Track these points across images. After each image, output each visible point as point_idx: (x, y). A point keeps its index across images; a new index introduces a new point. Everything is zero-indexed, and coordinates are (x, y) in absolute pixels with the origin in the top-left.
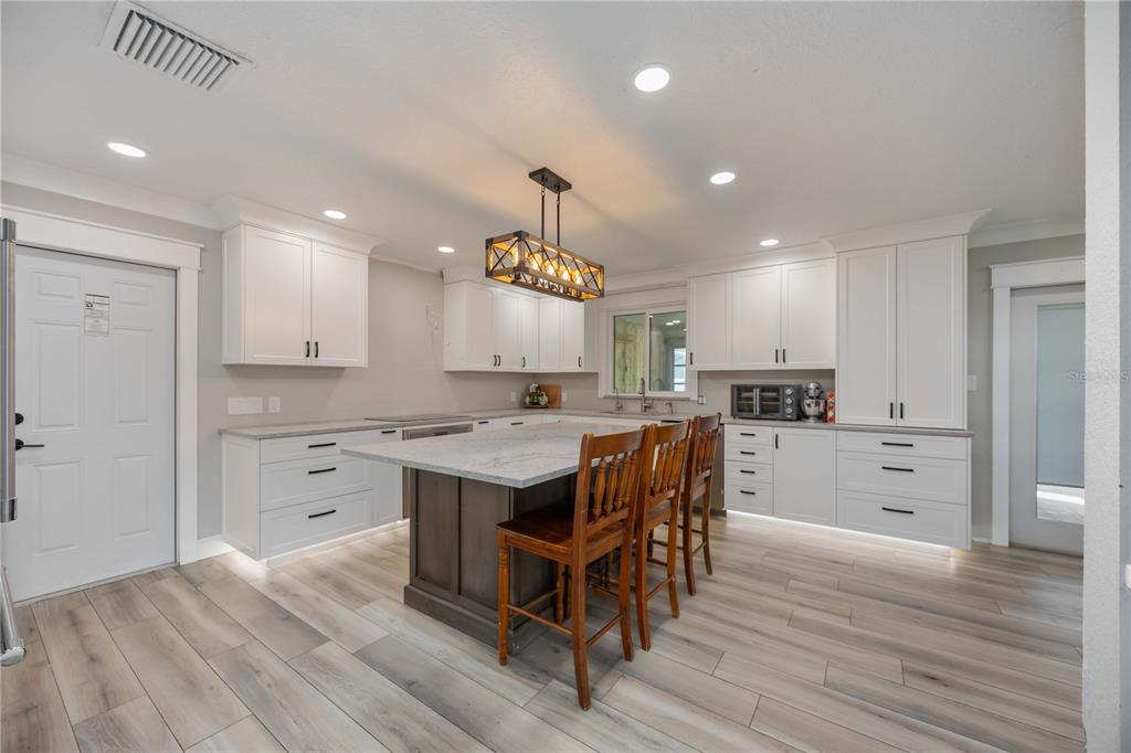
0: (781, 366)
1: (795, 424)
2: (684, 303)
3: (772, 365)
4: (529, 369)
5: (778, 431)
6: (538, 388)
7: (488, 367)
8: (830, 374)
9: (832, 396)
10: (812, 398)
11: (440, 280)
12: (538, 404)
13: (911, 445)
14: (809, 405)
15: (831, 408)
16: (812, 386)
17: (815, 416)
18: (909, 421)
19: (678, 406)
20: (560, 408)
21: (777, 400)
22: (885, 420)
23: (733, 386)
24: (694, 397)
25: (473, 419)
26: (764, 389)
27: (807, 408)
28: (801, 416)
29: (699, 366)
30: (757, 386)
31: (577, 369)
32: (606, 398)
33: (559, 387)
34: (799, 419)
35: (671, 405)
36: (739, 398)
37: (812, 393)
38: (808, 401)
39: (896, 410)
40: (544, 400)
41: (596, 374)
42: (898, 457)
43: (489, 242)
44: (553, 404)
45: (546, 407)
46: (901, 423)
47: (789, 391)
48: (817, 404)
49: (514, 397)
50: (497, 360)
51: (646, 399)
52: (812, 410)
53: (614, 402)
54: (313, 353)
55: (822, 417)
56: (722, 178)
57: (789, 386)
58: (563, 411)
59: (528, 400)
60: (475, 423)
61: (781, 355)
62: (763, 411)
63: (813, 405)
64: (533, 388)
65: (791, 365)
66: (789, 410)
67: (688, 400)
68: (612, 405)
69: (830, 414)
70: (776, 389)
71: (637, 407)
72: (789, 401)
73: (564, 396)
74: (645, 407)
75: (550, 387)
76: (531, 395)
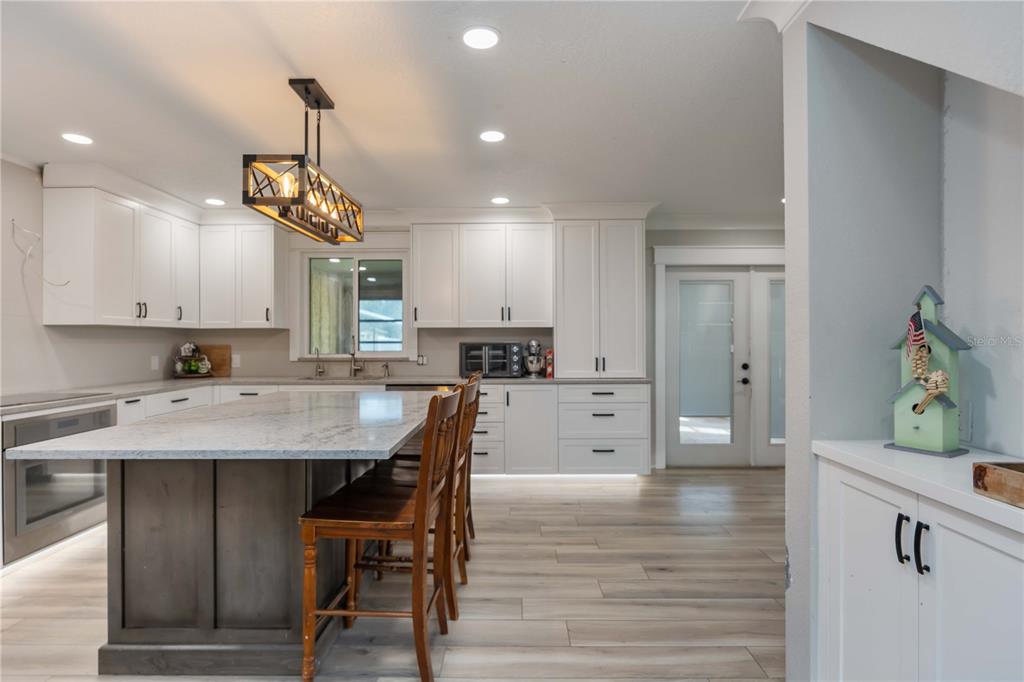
0: (506, 324)
1: (519, 380)
2: (406, 250)
3: (497, 323)
4: (185, 324)
5: (508, 388)
6: (196, 350)
7: (128, 319)
8: (548, 332)
9: (552, 352)
10: (533, 355)
11: (37, 179)
12: (196, 372)
13: (612, 394)
14: (532, 362)
15: (550, 364)
16: (534, 343)
17: (536, 373)
18: (610, 373)
19: (395, 368)
20: (229, 376)
21: (504, 358)
22: (592, 374)
23: (461, 345)
24: (413, 357)
25: (118, 397)
26: (495, 347)
27: (529, 364)
28: (525, 373)
29: (424, 322)
30: (486, 345)
31: (262, 324)
32: (301, 360)
33: (228, 348)
34: (522, 376)
35: (387, 367)
36: (467, 358)
37: (533, 350)
38: (531, 358)
39: (600, 364)
40: (205, 366)
41: (288, 330)
42: (603, 404)
44: (219, 371)
45: (209, 375)
46: (603, 375)
47: (515, 349)
48: (539, 361)
49: (156, 363)
50: (142, 309)
51: (356, 361)
52: (534, 367)
53: (314, 365)
55: (542, 373)
56: (492, 136)
57: (515, 344)
58: (233, 380)
59: (179, 366)
60: (120, 403)
61: (506, 313)
62: (492, 369)
63: (535, 362)
64: (186, 349)
65: (517, 322)
66: (516, 367)
67: (406, 360)
68: (310, 369)
69: (549, 370)
70: (504, 347)
71: (345, 371)
72: (515, 358)
73: (237, 360)
74: (356, 370)
75: (213, 347)
76: (185, 360)
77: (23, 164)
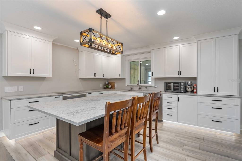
0: (180, 76)
1: (184, 94)
2: (150, 58)
3: (177, 76)
4: (104, 78)
5: (179, 96)
7: (92, 77)
8: (195, 79)
9: (196, 85)
11: (77, 51)
12: (108, 88)
13: (221, 101)
14: (188, 88)
15: (195, 89)
16: (189, 82)
17: (190, 91)
18: (220, 93)
19: (149, 88)
20: (114, 89)
21: (178, 86)
22: (212, 93)
23: (165, 82)
24: (153, 86)
25: (86, 93)
26: (174, 83)
27: (188, 89)
28: (186, 91)
29: (155, 76)
30: (172, 82)
31: (119, 77)
32: (128, 86)
33: (114, 83)
34: (185, 92)
35: (147, 88)
36: (167, 86)
37: (189, 84)
38: (188, 87)
39: (216, 90)
40: (110, 87)
41: (125, 79)
42: (217, 104)
43: (81, 33)
44: (113, 88)
45: (110, 89)
46: (217, 94)
47: (182, 84)
48: (191, 88)
49: (101, 86)
50: (95, 75)
51: (139, 86)
52: (189, 89)
53: (130, 87)
54: (32, 72)
55: (192, 92)
57: (182, 82)
59: (105, 86)
60: (87, 94)
61: (180, 73)
62: (174, 90)
63: (189, 88)
64: (107, 83)
65: (183, 76)
66: (182, 90)
67: (152, 86)
69: (195, 91)
70: (178, 83)
71: (137, 89)
72: (182, 87)
73: (116, 85)
74: (139, 88)
75: (112, 82)
76: (106, 85)
77: (75, 48)
